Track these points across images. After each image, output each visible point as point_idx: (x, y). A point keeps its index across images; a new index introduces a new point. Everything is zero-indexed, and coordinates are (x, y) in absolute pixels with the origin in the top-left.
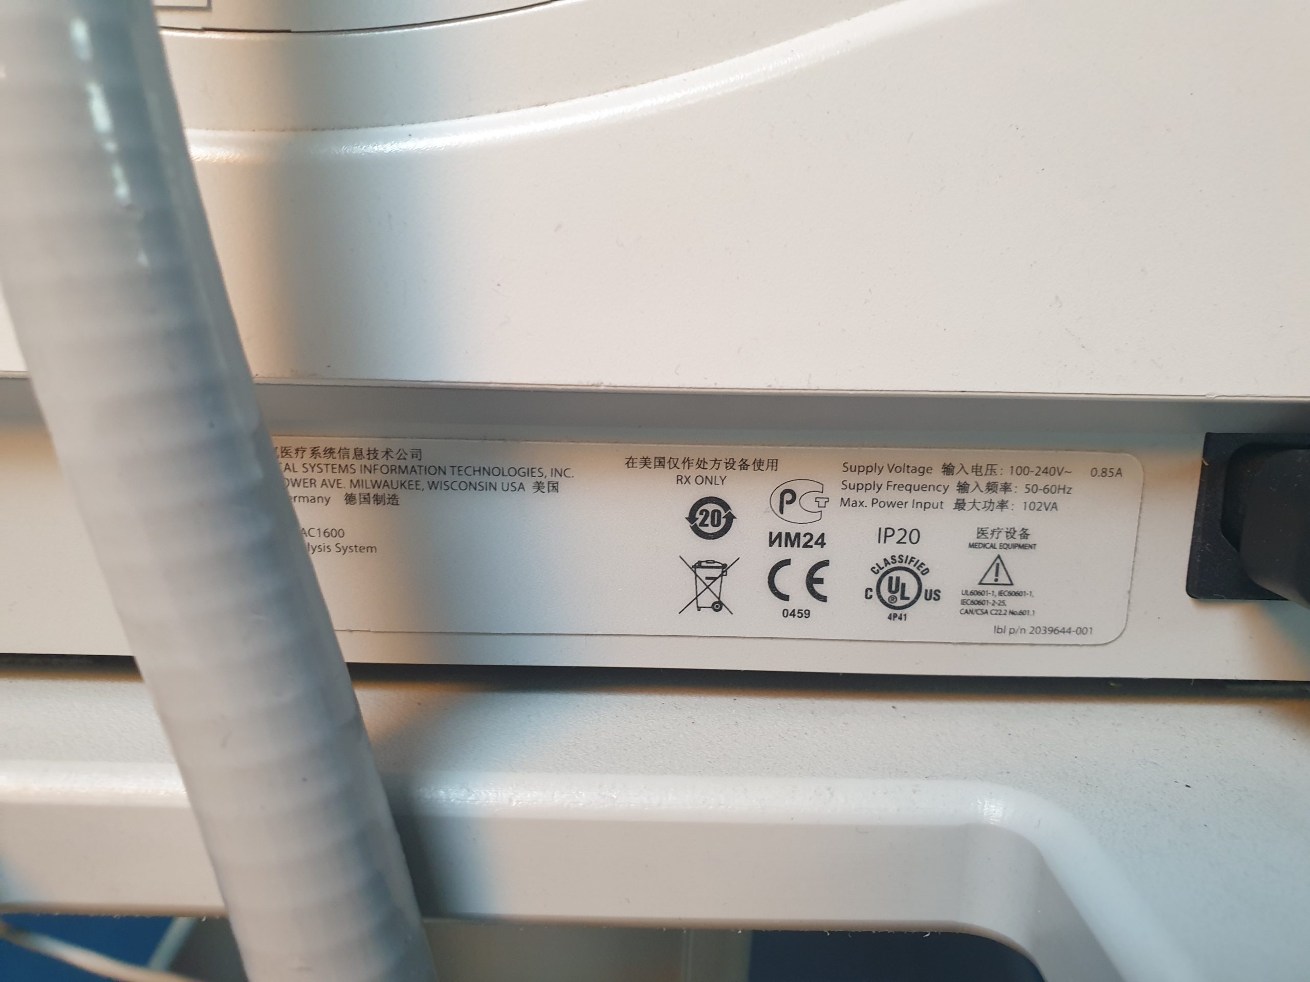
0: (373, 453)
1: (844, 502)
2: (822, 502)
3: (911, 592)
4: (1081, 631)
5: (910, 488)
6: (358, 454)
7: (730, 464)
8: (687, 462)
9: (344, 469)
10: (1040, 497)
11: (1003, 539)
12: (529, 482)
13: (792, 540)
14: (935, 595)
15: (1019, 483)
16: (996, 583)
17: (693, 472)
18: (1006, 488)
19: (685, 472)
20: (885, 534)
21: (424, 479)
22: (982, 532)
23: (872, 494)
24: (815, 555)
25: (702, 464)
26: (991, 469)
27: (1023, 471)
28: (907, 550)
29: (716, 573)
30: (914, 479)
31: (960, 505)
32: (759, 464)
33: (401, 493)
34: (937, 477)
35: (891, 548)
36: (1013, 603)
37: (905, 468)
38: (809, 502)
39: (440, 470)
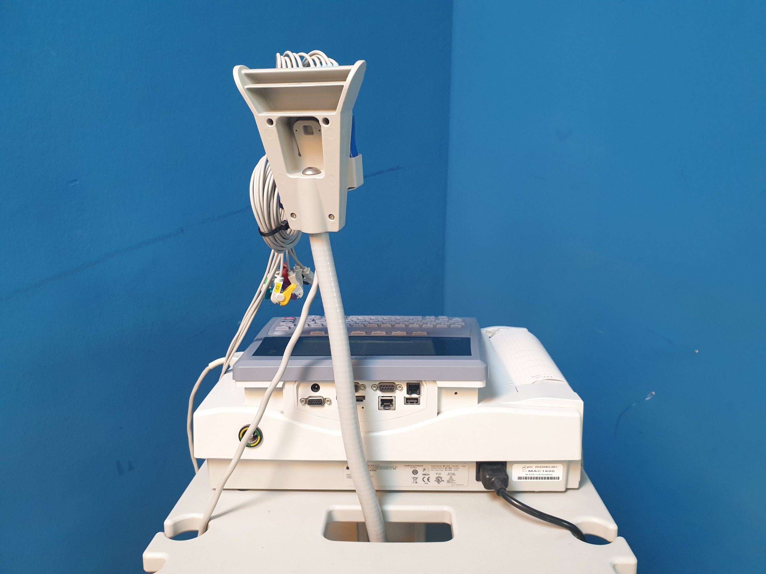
0: (373, 465)
1: (432, 470)
2: (429, 470)
3: (440, 480)
4: (463, 485)
5: (439, 468)
6: (372, 465)
7: (417, 466)
8: (412, 466)
9: (370, 467)
10: (455, 469)
11: (451, 474)
12: (392, 468)
13: (425, 475)
14: (443, 481)
15: (453, 468)
16: (451, 479)
17: (413, 467)
18: (451, 468)
19: (411, 467)
20: (437, 474)
21: (379, 468)
22: (449, 473)
23: (435, 469)
24: (428, 476)
25: (414, 466)
26: (449, 466)
27: (453, 466)
28: (440, 475)
29: (416, 479)
30: (440, 467)
31: (446, 470)
32: (421, 466)
33: (377, 470)
34: (443, 467)
35: (438, 475)
36: (453, 482)
37: (439, 466)
38: (427, 470)
39: (382, 467)
